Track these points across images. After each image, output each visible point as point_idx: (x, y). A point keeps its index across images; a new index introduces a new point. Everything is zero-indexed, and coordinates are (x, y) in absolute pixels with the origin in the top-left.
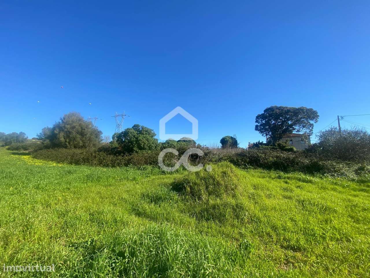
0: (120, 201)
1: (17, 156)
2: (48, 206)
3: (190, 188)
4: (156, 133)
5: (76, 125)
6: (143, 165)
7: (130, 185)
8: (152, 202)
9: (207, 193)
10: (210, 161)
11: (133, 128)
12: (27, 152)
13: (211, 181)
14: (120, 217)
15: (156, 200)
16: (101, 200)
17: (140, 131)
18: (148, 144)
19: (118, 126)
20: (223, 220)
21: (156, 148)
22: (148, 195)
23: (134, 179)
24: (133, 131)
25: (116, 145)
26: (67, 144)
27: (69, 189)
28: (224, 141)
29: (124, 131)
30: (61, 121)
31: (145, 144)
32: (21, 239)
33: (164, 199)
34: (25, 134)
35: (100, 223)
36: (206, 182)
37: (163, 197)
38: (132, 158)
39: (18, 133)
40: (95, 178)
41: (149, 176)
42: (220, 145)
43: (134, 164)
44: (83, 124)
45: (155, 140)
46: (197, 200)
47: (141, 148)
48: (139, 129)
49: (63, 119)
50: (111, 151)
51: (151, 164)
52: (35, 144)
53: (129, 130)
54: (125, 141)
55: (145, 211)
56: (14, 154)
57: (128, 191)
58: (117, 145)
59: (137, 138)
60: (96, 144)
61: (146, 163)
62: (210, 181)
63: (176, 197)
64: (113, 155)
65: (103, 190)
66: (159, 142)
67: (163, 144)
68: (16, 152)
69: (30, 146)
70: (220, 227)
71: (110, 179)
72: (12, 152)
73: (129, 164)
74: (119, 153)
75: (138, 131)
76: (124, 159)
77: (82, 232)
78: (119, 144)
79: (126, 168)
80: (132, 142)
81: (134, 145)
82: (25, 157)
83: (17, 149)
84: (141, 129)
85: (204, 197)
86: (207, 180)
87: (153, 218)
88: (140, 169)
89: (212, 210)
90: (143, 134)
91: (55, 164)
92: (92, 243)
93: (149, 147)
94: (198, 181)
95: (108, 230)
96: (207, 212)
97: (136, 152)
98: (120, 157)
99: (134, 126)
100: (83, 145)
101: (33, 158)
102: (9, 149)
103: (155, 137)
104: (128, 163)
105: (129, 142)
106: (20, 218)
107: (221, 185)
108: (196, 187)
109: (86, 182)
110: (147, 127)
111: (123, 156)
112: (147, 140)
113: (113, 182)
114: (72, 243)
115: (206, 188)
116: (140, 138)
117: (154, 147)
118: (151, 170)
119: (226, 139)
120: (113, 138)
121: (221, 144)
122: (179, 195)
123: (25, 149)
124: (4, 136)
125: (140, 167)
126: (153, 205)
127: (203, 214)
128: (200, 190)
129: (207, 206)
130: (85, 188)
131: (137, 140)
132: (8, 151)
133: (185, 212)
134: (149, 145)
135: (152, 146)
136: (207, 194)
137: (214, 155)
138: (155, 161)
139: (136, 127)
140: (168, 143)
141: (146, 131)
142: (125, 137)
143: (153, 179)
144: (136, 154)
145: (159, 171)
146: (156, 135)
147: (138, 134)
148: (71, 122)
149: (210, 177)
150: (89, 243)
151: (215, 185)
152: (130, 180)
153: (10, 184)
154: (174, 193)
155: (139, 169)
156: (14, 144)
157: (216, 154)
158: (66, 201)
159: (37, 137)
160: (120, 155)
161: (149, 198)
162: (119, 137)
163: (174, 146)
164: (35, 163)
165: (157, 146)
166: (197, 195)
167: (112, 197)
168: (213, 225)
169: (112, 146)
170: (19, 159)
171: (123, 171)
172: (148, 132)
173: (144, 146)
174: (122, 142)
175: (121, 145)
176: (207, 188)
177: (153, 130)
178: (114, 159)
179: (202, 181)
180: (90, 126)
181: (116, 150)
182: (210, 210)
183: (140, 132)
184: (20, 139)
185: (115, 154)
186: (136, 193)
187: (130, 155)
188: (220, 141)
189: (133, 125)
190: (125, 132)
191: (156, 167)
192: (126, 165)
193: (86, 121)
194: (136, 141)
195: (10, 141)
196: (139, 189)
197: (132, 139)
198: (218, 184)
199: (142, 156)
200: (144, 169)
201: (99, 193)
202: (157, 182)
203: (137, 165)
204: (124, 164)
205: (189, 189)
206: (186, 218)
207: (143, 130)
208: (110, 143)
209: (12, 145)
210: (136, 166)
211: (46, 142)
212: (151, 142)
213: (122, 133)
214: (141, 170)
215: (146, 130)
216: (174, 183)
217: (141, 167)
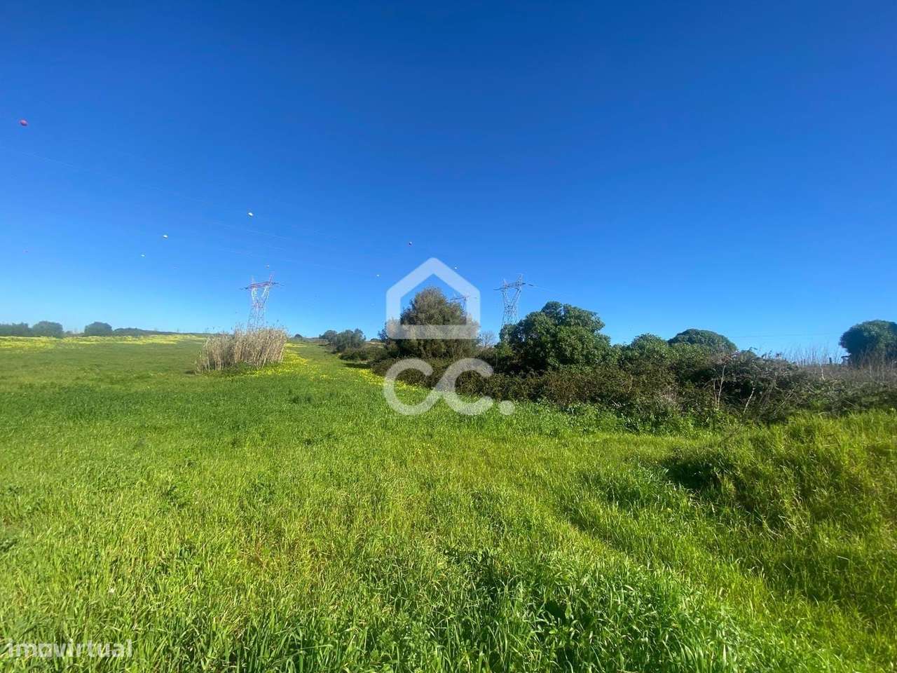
0: (530, 479)
1: (353, 370)
2: (403, 463)
3: (735, 485)
4: (602, 321)
5: (435, 313)
6: (574, 401)
7: (546, 446)
8: (610, 499)
9: (805, 509)
10: (801, 406)
11: (543, 311)
12: (365, 362)
13: (823, 474)
14: (537, 519)
15: (624, 497)
16: (489, 468)
17: (561, 318)
18: (582, 350)
19: (509, 309)
20: (880, 611)
21: (604, 358)
22: (597, 480)
23: (555, 433)
24: (543, 318)
25: (508, 351)
26: (422, 348)
27: (431, 436)
28: (857, 341)
29: (524, 319)
30: (411, 307)
31: (574, 349)
32: (370, 515)
33: (648, 500)
34: (362, 332)
35: (497, 522)
36: (801, 476)
37: (644, 494)
38: (545, 383)
39: (353, 331)
40: (474, 420)
41: (593, 432)
42: (839, 354)
43: (551, 397)
44: (446, 310)
45: (600, 338)
46: (765, 525)
47: (565, 360)
48: (557, 314)
49: (414, 303)
50: (499, 363)
51: (593, 400)
52: (375, 349)
53: (536, 316)
54: (526, 344)
55: (596, 518)
56: (349, 365)
57: (545, 459)
58: (510, 353)
59: (554, 336)
60: (469, 349)
61: (581, 397)
62: (819, 474)
63: (686, 502)
64: (503, 374)
65: (490, 447)
66: (612, 344)
67: (624, 349)
68: (351, 362)
69: (368, 353)
70: (871, 632)
71: (503, 427)
72: (346, 362)
73: (540, 397)
74: (516, 369)
75: (556, 318)
76: (528, 384)
77: (463, 531)
78: (514, 349)
79: (532, 404)
80: (542, 346)
81: (549, 352)
82: (364, 371)
83: (352, 357)
84: (563, 314)
85: (796, 522)
86: (805, 468)
87: (620, 543)
88: (566, 411)
89: (833, 568)
90: (570, 325)
91: (405, 386)
92: (484, 560)
93: (586, 357)
94: (767, 468)
95: (514, 541)
96: (812, 572)
97: (554, 368)
98: (518, 379)
99: (548, 306)
100: (447, 352)
101: (375, 373)
102: (342, 358)
103: (602, 332)
104: (537, 393)
105: (535, 345)
106: (366, 477)
107: (869, 491)
108: (759, 485)
109: (459, 427)
110: (579, 307)
111: (524, 377)
112: (581, 339)
113: (509, 433)
114: (448, 548)
115: (802, 495)
116: (562, 335)
117: (600, 357)
118: (596, 416)
119: (869, 332)
120: (502, 335)
121: (844, 350)
122: (696, 499)
123: (364, 359)
124: (334, 336)
125: (567, 406)
126: (615, 506)
127: (793, 574)
128: (776, 495)
129: (809, 552)
130: (457, 438)
131: (556, 340)
132: (341, 361)
133: (721, 552)
134: (585, 353)
135: (594, 355)
136: (808, 513)
137: (818, 388)
138: (605, 393)
139: (550, 309)
140: (642, 347)
141: (578, 317)
142: (527, 334)
143: (605, 441)
144: (554, 374)
145: (618, 420)
146: (602, 326)
147: (556, 325)
148: (426, 308)
149: (818, 459)
150: (480, 558)
151: (838, 487)
152: (546, 434)
153: (348, 416)
154: (677, 487)
155: (563, 410)
156: (348, 350)
157: (827, 384)
158: (428, 459)
159: (378, 338)
160: (517, 373)
161: (602, 489)
162: (514, 334)
163: (661, 356)
164: (378, 382)
165: (608, 354)
166: (763, 511)
167: (511, 467)
168: (838, 618)
169: (499, 353)
170: (357, 375)
171: (527, 412)
172: (583, 320)
173: (572, 354)
174: (522, 345)
175: (518, 351)
176: (806, 493)
177: (595, 314)
178: (506, 382)
179: (782, 471)
180: (458, 313)
181: (508, 364)
182: (825, 567)
183: (562, 321)
184: (356, 340)
185: (507, 372)
186: (565, 470)
187: (541, 374)
188: (839, 340)
189: (544, 305)
190: (526, 321)
191: (610, 411)
192: (534, 398)
193: (451, 305)
194: (553, 342)
195: (344, 344)
196: (572, 460)
197: (543, 338)
198: (855, 486)
199: (569, 380)
200: (577, 411)
201: (483, 452)
202: (617, 449)
203: (559, 399)
204: (529, 395)
205: (731, 486)
206: (731, 572)
207: (568, 315)
208: (495, 346)
209: (346, 351)
210: (555, 402)
211: (390, 346)
212: (591, 345)
213: (520, 324)
214: (570, 413)
215: (577, 313)
216: (675, 460)
217: (570, 406)
